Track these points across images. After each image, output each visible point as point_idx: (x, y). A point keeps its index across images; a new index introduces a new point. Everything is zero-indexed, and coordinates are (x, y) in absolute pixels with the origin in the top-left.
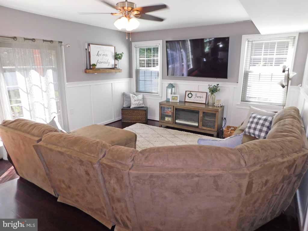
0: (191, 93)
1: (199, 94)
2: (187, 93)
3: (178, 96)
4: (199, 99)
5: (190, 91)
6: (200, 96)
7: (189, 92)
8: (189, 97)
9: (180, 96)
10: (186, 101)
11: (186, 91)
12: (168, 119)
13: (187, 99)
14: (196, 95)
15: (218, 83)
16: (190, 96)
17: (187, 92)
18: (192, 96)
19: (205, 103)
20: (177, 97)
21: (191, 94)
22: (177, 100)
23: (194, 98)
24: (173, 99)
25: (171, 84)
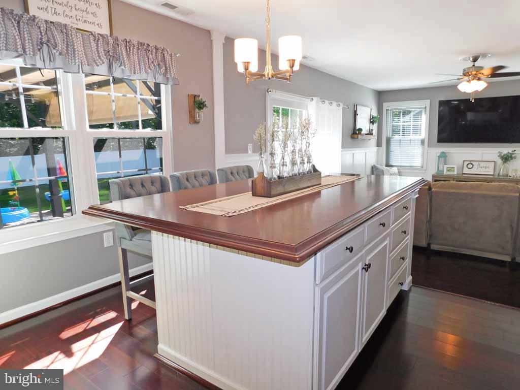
1: (483, 164)
2: (466, 163)
3: (455, 167)
4: (483, 169)
5: (471, 161)
6: (484, 166)
7: (469, 162)
8: (469, 168)
9: (457, 167)
10: (464, 172)
11: (464, 161)
13: (466, 171)
14: (479, 165)
16: (470, 166)
18: (473, 167)
19: (493, 174)
20: (453, 168)
21: (472, 164)
22: (454, 171)
23: (475, 169)
24: (448, 171)
25: (443, 152)
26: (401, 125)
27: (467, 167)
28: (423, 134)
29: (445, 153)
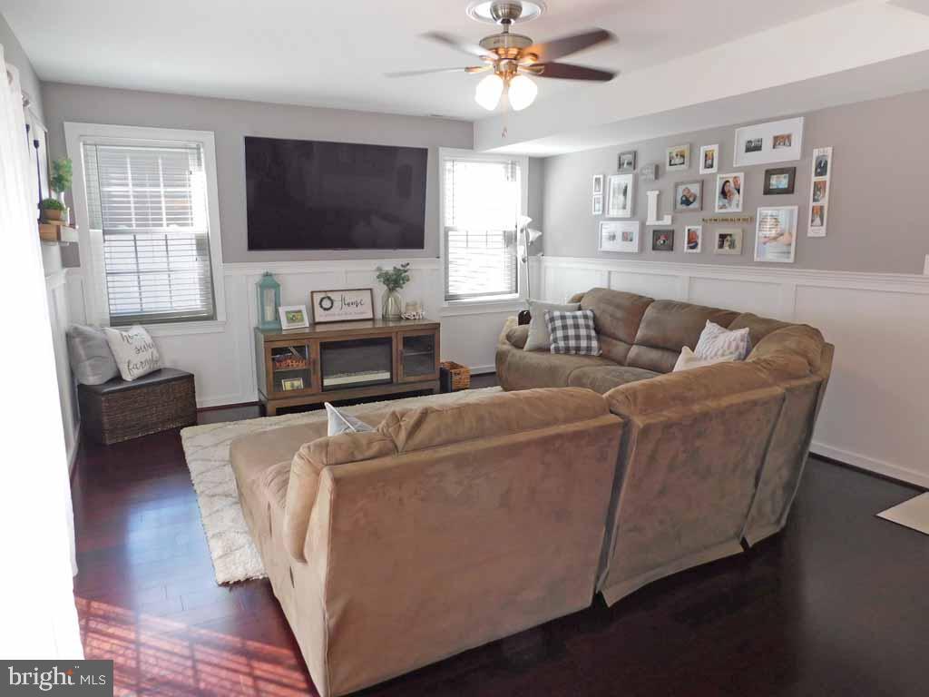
0: (329, 294)
1: (350, 297)
2: (317, 298)
3: (302, 308)
4: (353, 309)
5: (326, 292)
6: (353, 301)
7: (323, 295)
8: (325, 309)
9: (305, 310)
10: (317, 320)
11: (312, 292)
12: (292, 386)
13: (321, 316)
14: (343, 299)
15: (404, 261)
16: (326, 304)
17: (315, 295)
18: (332, 304)
19: (371, 316)
20: (300, 311)
21: (329, 298)
22: (302, 320)
23: (338, 310)
24: (291, 320)
25: (267, 275)
26: (131, 193)
27: (321, 307)
28: (201, 219)
29: (271, 275)
